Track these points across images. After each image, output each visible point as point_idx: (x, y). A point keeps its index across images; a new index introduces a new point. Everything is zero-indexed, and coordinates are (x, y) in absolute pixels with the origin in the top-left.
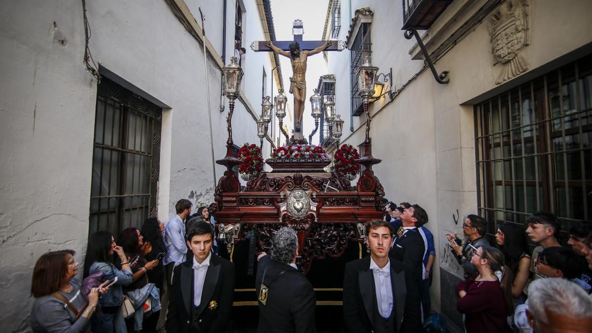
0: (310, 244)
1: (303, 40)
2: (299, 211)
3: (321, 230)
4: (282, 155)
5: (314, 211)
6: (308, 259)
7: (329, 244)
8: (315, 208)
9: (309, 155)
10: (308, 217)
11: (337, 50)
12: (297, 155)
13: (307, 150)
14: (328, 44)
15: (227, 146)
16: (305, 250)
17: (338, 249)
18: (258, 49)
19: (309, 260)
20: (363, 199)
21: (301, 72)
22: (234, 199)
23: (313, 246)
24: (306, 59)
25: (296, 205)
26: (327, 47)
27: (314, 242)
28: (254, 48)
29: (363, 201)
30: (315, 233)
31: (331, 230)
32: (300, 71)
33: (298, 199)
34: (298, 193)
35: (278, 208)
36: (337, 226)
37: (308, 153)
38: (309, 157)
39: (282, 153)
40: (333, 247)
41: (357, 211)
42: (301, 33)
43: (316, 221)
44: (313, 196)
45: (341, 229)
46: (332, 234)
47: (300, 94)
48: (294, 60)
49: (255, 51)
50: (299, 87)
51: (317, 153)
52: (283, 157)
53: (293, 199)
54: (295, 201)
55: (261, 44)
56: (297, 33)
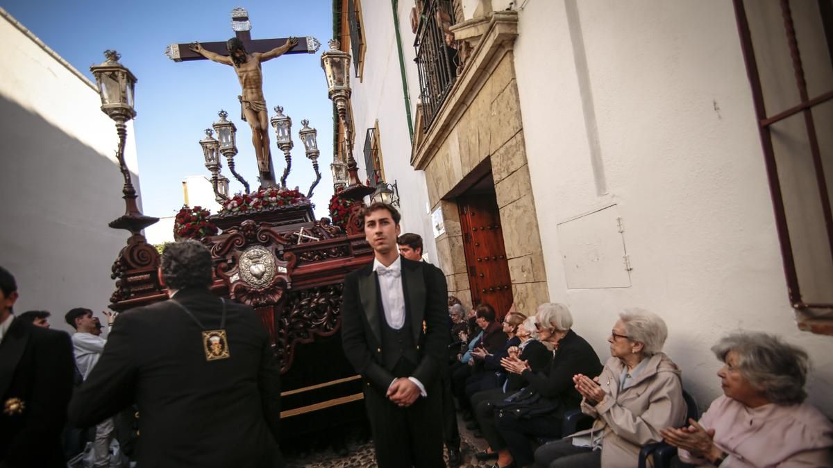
0: (287, 324)
1: (252, 39)
2: (259, 277)
3: (301, 300)
4: (233, 207)
5: (283, 274)
6: (288, 346)
7: (315, 318)
8: (285, 269)
9: (277, 201)
10: (275, 284)
11: (306, 51)
12: (257, 204)
13: (273, 194)
14: (292, 43)
15: (124, 198)
16: (281, 335)
17: (332, 323)
18: (178, 56)
19: (289, 349)
20: (354, 244)
21: (253, 86)
22: (147, 276)
23: (292, 327)
24: (260, 66)
25: (253, 268)
26: (292, 47)
27: (293, 320)
28: (172, 56)
29: (356, 248)
30: (292, 307)
31: (315, 297)
32: (251, 85)
33: (255, 260)
34: (253, 251)
35: (227, 279)
36: (324, 290)
37: (274, 198)
38: (276, 204)
39: (233, 204)
40: (323, 321)
41: (348, 263)
42: (247, 29)
43: (289, 287)
44: (279, 251)
45: (332, 293)
46: (317, 303)
47: (258, 119)
48: (240, 68)
49: (176, 60)
50: (255, 109)
51: (290, 198)
52: (235, 210)
53: (246, 260)
54: (251, 263)
55: (183, 48)
56: (239, 29)
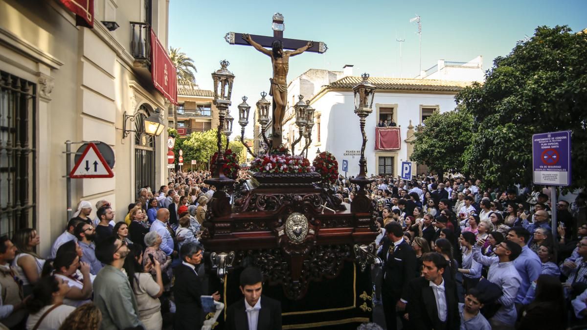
1: (284, 37)
3: (319, 252)
4: (270, 169)
7: (325, 266)
8: (314, 231)
10: (307, 240)
11: (318, 52)
12: (285, 169)
13: (295, 163)
14: (310, 45)
16: (303, 274)
17: (334, 270)
18: (233, 41)
19: (306, 284)
23: (311, 269)
24: (288, 60)
27: (312, 265)
28: (229, 40)
30: (313, 256)
31: (328, 252)
32: (282, 73)
35: (276, 234)
36: (334, 248)
38: (298, 171)
39: (269, 166)
40: (330, 268)
42: (282, 30)
44: (311, 219)
45: (338, 250)
46: (329, 257)
47: (282, 98)
48: (276, 60)
49: (231, 43)
50: (281, 90)
51: (305, 167)
52: (271, 172)
55: (237, 36)
56: (277, 29)
